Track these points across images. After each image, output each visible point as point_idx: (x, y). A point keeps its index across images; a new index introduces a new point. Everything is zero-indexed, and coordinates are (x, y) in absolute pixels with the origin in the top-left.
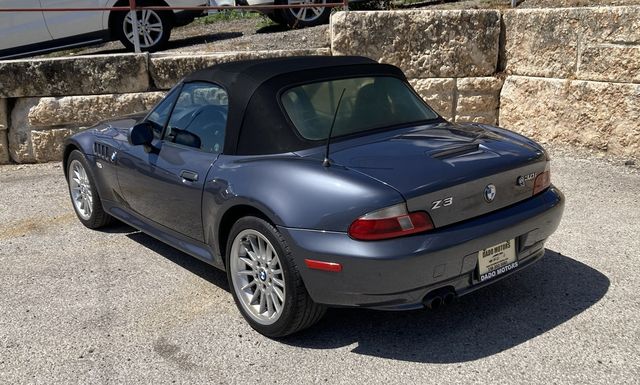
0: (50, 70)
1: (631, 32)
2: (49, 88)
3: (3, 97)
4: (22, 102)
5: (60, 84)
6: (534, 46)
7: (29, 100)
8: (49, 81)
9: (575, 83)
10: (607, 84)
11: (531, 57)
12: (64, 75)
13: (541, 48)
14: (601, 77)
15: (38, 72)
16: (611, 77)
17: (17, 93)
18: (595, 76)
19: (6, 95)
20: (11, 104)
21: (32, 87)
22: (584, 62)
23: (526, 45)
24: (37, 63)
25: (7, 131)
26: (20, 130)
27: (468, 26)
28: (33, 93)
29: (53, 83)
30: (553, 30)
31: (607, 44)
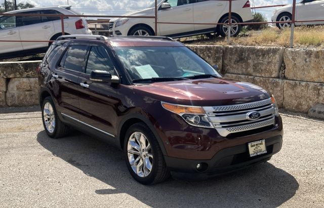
0: (26, 66)
1: (269, 58)
2: (25, 74)
3: (5, 77)
4: (13, 80)
5: (31, 72)
6: (236, 61)
7: (16, 79)
8: (26, 71)
9: (250, 77)
10: (261, 78)
11: (234, 66)
12: (32, 69)
13: (238, 62)
14: (260, 75)
15: (22, 67)
16: (263, 75)
17: (11, 76)
18: (258, 75)
19: (6, 76)
20: (8, 80)
21: (18, 73)
22: (253, 69)
23: (233, 61)
24: (21, 63)
25: (6, 92)
26: (11, 92)
27: (208, 52)
28: (18, 76)
29: (27, 72)
30: (242, 55)
31: (262, 62)
